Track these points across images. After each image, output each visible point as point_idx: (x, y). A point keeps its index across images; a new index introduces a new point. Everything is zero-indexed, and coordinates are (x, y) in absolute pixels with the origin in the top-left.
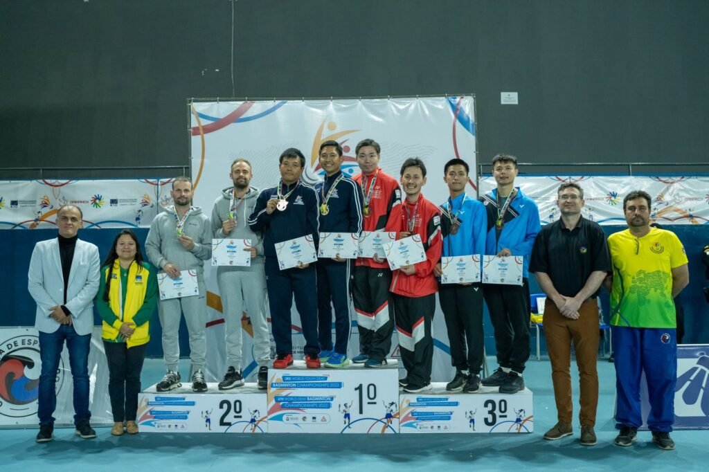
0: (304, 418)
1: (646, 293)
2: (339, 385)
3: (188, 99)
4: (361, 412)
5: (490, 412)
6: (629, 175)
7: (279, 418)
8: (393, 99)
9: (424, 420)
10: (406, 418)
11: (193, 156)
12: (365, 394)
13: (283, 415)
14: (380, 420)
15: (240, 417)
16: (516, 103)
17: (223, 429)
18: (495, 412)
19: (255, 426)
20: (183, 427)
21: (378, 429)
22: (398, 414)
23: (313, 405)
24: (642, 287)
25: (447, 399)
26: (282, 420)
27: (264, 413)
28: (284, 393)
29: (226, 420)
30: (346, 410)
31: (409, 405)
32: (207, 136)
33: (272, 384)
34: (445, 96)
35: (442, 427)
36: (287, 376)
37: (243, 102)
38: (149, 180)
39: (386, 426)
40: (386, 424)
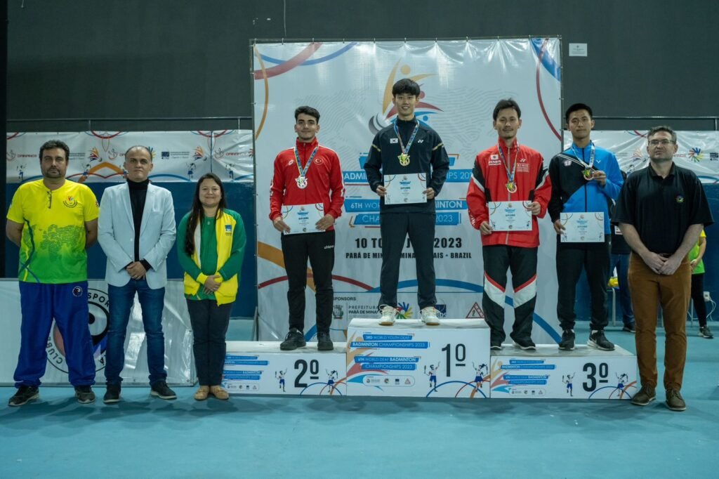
0: (386, 381)
2: (425, 345)
3: (251, 40)
4: (448, 374)
5: (589, 377)
6: (714, 130)
7: (359, 380)
8: (471, 41)
9: (517, 384)
10: (498, 382)
11: (255, 101)
12: (454, 355)
13: (362, 377)
14: (469, 384)
15: (317, 378)
16: (586, 55)
17: (298, 391)
18: (594, 376)
19: (333, 388)
20: (255, 388)
21: (466, 393)
22: (489, 377)
23: (395, 367)
25: (543, 362)
26: (362, 382)
27: (342, 374)
28: (365, 353)
29: (301, 382)
30: (432, 372)
31: (501, 368)
32: (270, 80)
33: (352, 343)
34: (528, 37)
35: (537, 392)
36: (368, 335)
37: (309, 43)
38: (201, 132)
39: (476, 390)
40: (475, 387)
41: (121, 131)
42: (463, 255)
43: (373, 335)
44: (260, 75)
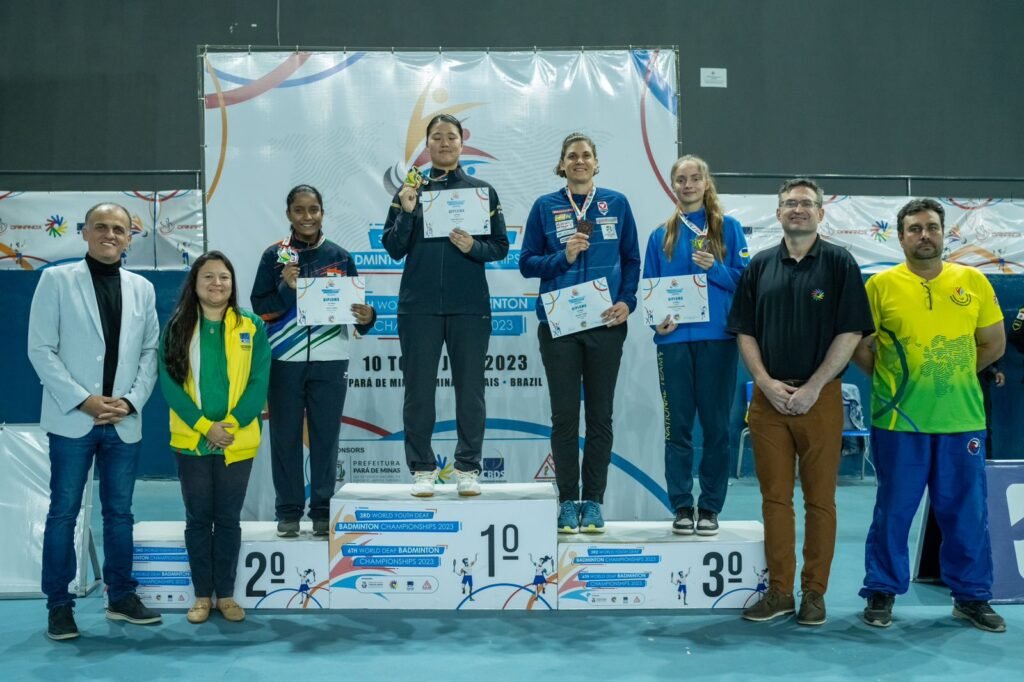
0: (393, 585)
1: (948, 375)
2: (454, 527)
3: (199, 46)
4: (492, 573)
5: (713, 574)
6: (907, 195)
7: (350, 583)
8: (542, 53)
9: (599, 587)
10: (570, 584)
11: (206, 143)
12: (500, 541)
13: (356, 577)
14: (524, 588)
15: (282, 581)
16: (724, 85)
17: (251, 602)
18: (721, 573)
19: (308, 596)
20: (181, 599)
21: (520, 602)
22: (556, 576)
23: (407, 562)
24: (941, 364)
25: (640, 551)
26: (354, 587)
27: (322, 574)
28: (359, 540)
29: (256, 587)
30: (466, 569)
31: (575, 562)
32: (231, 109)
33: (338, 524)
34: (628, 48)
35: (631, 599)
36: (363, 512)
37: (291, 53)
38: (139, 192)
39: (535, 597)
40: (534, 593)
41: (12, 189)
42: (529, 381)
43: (371, 512)
44: (213, 102)
